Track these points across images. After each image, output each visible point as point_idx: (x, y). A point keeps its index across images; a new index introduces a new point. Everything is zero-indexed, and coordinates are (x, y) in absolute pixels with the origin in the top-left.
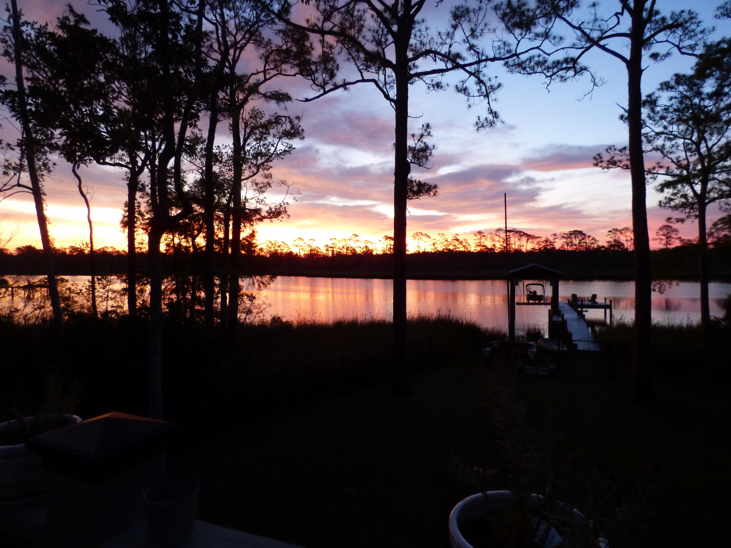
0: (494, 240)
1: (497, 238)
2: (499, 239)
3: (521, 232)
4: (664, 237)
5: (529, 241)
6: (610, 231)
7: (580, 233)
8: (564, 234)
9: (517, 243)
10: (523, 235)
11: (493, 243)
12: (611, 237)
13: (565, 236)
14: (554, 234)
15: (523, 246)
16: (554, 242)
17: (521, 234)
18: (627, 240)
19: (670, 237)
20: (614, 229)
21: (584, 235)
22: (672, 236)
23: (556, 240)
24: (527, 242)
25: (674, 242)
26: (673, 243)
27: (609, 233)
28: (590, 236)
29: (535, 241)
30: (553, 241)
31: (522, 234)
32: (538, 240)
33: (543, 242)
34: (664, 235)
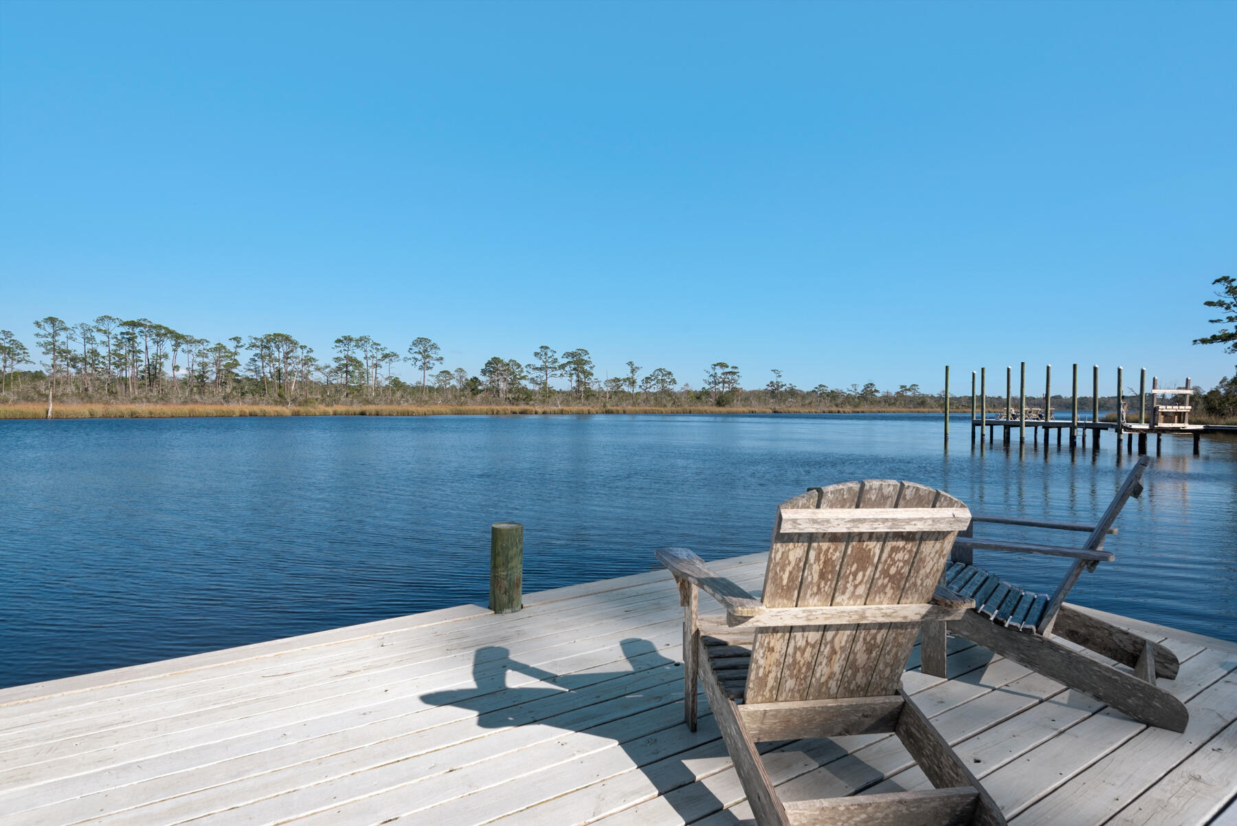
0: (89, 340)
1: (100, 337)
2: (105, 339)
3: (160, 327)
4: (419, 357)
5: (180, 350)
6: (338, 341)
7: (287, 339)
8: (255, 339)
9: (153, 349)
10: (165, 335)
11: (89, 346)
12: (341, 351)
13: (259, 343)
14: (234, 339)
15: (166, 356)
16: (236, 354)
17: (161, 333)
18: (366, 358)
19: (428, 356)
20: (345, 338)
21: (295, 343)
22: (432, 355)
23: (239, 350)
24: (175, 350)
25: (434, 364)
26: (431, 366)
27: (338, 344)
28: (305, 347)
29: (195, 349)
30: (233, 350)
31: (163, 331)
32: (201, 347)
33: (210, 350)
34: (420, 353)
